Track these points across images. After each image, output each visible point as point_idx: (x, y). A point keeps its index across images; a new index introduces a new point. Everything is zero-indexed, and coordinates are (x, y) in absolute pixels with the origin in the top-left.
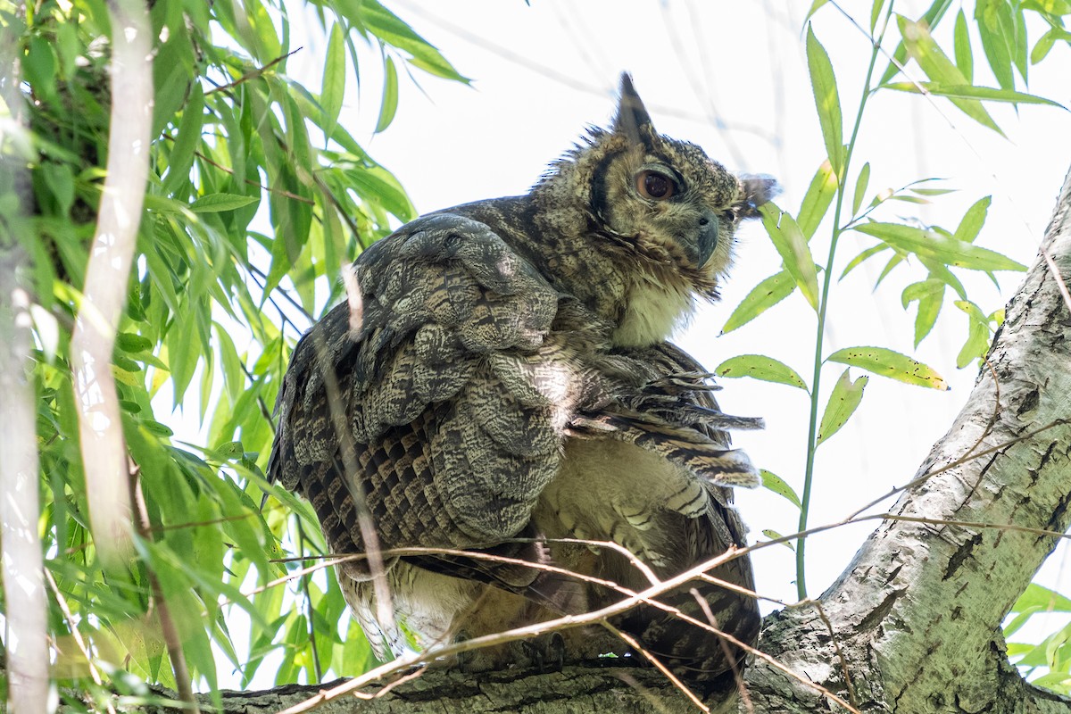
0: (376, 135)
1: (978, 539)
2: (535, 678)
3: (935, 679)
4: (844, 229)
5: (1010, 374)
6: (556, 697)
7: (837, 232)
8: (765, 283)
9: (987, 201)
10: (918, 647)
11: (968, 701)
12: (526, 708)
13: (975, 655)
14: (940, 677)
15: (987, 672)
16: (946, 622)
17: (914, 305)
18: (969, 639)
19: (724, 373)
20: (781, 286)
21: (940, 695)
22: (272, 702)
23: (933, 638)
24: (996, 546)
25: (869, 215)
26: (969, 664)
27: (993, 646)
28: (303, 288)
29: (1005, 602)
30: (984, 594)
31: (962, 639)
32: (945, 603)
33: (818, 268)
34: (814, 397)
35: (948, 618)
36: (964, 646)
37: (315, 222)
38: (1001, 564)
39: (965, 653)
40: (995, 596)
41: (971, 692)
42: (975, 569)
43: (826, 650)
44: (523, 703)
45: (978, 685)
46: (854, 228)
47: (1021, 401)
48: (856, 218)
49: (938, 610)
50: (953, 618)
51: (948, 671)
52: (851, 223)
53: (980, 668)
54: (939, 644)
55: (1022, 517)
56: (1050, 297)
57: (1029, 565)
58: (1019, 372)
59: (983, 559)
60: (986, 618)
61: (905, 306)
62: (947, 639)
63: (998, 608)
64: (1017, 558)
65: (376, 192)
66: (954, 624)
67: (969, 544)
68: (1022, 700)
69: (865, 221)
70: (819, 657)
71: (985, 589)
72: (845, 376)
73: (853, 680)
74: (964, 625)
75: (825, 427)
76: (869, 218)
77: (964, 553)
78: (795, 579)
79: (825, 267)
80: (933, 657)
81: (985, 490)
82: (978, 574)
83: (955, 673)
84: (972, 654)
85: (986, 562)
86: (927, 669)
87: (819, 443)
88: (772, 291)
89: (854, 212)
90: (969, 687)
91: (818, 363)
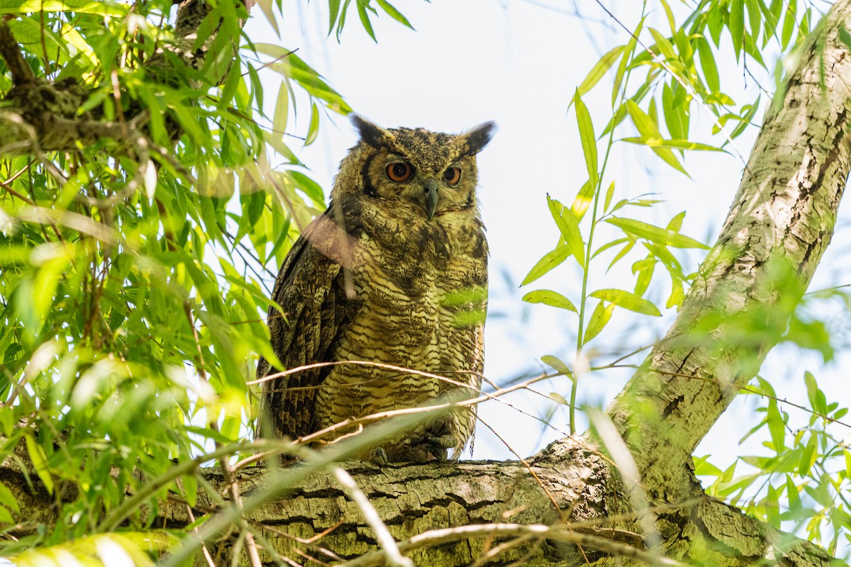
0: (305, 148)
1: (682, 398)
2: (414, 467)
3: (653, 481)
4: (599, 220)
6: (427, 478)
7: (594, 223)
8: (549, 255)
9: (683, 214)
10: (644, 461)
11: (672, 497)
12: (409, 483)
13: (677, 469)
14: (656, 480)
15: (683, 481)
16: (660, 447)
17: (638, 273)
18: (674, 458)
19: (528, 300)
20: (558, 256)
21: (656, 492)
22: (256, 472)
23: (653, 456)
24: (692, 403)
25: (613, 213)
26: (673, 474)
27: (687, 466)
28: (259, 248)
29: (696, 438)
30: (684, 432)
31: (670, 458)
32: (660, 436)
33: (583, 242)
34: (581, 317)
35: (662, 445)
36: (671, 463)
37: (266, 209)
38: (694, 414)
39: (672, 467)
40: (691, 433)
41: (674, 492)
42: (679, 416)
43: (588, 460)
44: (407, 480)
45: (678, 488)
46: (605, 220)
48: (605, 214)
49: (656, 440)
50: (665, 445)
51: (661, 477)
52: (603, 218)
53: (679, 478)
54: (656, 460)
55: (708, 387)
57: (711, 417)
59: (684, 411)
60: (685, 446)
61: (634, 274)
62: (661, 457)
63: (692, 441)
64: (704, 412)
65: (305, 184)
66: (666, 449)
67: (676, 401)
69: (611, 216)
70: (584, 464)
71: (685, 428)
72: (600, 305)
73: (604, 478)
74: (672, 450)
75: (588, 334)
76: (614, 215)
77: (673, 407)
78: (569, 423)
79: (588, 242)
80: (652, 468)
81: (687, 370)
82: (681, 420)
83: (665, 479)
84: (675, 469)
85: (686, 412)
86: (649, 475)
87: (584, 343)
88: (555, 259)
89: (605, 211)
90: (673, 489)
91: (584, 298)
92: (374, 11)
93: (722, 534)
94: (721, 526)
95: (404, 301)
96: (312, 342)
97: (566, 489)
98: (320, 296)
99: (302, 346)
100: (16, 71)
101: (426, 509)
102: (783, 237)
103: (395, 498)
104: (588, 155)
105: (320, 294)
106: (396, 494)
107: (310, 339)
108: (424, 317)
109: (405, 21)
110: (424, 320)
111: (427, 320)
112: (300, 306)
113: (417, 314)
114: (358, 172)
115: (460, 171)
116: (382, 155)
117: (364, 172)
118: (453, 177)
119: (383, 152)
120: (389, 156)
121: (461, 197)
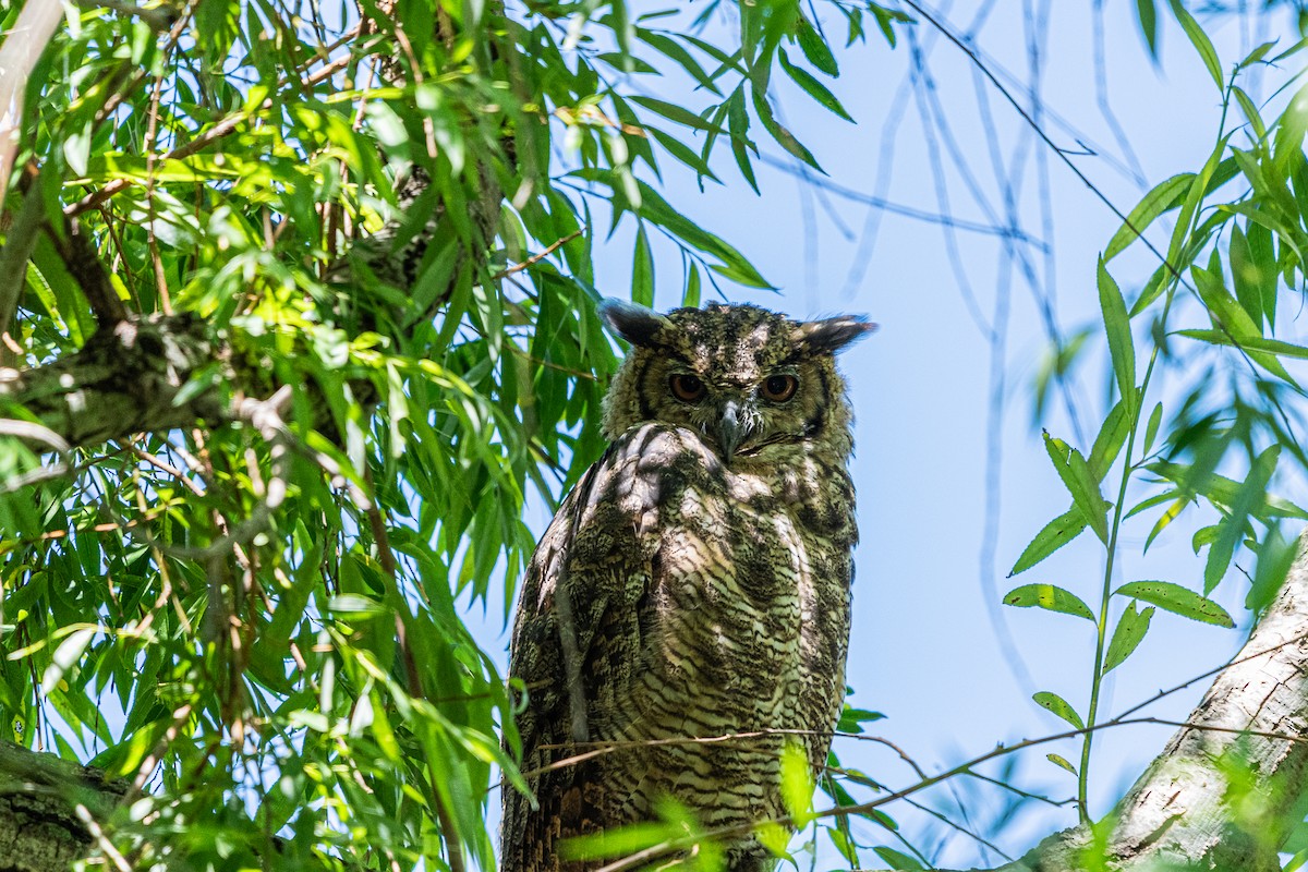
4: (1135, 467)
5: (1294, 607)
7: (1128, 470)
8: (1056, 522)
17: (1206, 549)
19: (1014, 601)
20: (1070, 526)
33: (1108, 505)
34: (1101, 629)
46: (1145, 467)
48: (1146, 457)
52: (1142, 462)
61: (1196, 551)
72: (1132, 607)
75: (1110, 657)
79: (1116, 503)
81: (1265, 719)
87: (1104, 673)
88: (1061, 531)
91: (1106, 596)
95: (746, 614)
96: (627, 664)
98: (636, 588)
99: (606, 674)
100: (101, 305)
105: (635, 583)
107: (623, 661)
108: (771, 647)
110: (770, 652)
111: (775, 651)
112: (600, 606)
113: (763, 640)
114: (634, 387)
115: (794, 379)
116: (661, 360)
117: (640, 388)
118: (783, 389)
119: (661, 356)
120: (671, 362)
121: (793, 421)
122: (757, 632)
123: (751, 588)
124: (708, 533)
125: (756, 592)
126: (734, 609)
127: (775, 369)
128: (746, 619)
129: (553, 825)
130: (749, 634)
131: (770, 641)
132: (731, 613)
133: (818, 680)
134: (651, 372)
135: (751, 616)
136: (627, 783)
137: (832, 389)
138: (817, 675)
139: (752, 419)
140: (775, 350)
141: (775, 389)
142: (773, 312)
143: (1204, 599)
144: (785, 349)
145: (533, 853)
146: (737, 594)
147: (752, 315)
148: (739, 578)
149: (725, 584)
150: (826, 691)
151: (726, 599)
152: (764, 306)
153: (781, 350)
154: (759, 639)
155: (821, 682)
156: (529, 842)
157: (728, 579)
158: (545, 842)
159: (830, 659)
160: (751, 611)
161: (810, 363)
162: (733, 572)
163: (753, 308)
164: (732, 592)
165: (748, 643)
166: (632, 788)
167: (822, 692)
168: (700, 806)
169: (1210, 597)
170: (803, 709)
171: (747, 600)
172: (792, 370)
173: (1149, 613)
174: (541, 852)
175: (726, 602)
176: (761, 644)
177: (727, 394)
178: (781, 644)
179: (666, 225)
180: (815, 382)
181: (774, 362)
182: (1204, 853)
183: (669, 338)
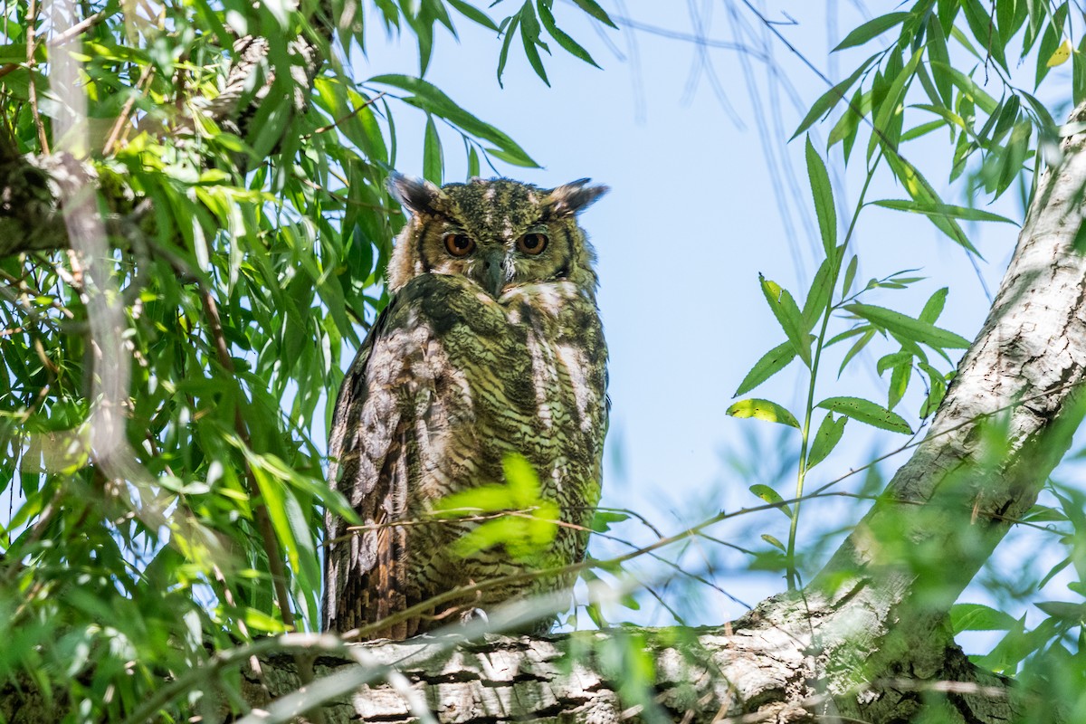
4: (835, 307)
5: (959, 412)
7: (829, 310)
8: (771, 353)
9: (945, 291)
11: (920, 669)
13: (927, 633)
15: (936, 648)
17: (888, 373)
19: (734, 413)
20: (783, 356)
21: (898, 664)
25: (856, 298)
26: (922, 639)
33: (813, 338)
39: (919, 630)
41: (923, 663)
43: (807, 624)
45: (930, 658)
46: (843, 307)
47: (967, 433)
48: (845, 300)
52: (841, 304)
53: (931, 644)
56: (992, 354)
58: (966, 411)
61: (880, 373)
68: (965, 673)
69: (852, 302)
70: (802, 629)
72: (829, 416)
73: (828, 648)
75: (812, 457)
76: (856, 301)
79: (819, 336)
83: (911, 646)
84: (924, 632)
87: (807, 469)
88: (777, 360)
89: (844, 296)
90: (922, 658)
91: (810, 409)
92: (545, 46)
93: (992, 717)
94: (989, 705)
97: (776, 664)
98: (423, 401)
101: (589, 695)
102: (1066, 323)
103: (548, 681)
104: (823, 221)
105: (423, 398)
106: (549, 676)
107: (414, 461)
109: (585, 56)
112: (394, 418)
114: (415, 248)
115: (545, 237)
116: (437, 225)
117: (420, 249)
118: (535, 244)
119: (436, 221)
120: (446, 225)
121: (545, 269)
122: (525, 433)
123: (519, 400)
124: (479, 358)
125: (523, 403)
126: (503, 416)
127: (530, 228)
128: (514, 423)
129: (362, 598)
130: (518, 435)
131: (537, 439)
132: (501, 419)
133: (576, 466)
134: (429, 235)
135: (520, 422)
136: (422, 558)
137: (576, 244)
138: (575, 463)
139: (513, 266)
140: (529, 213)
141: (529, 244)
142: (525, 183)
143: (888, 412)
144: (537, 212)
145: (345, 621)
146: (504, 404)
147: (508, 186)
148: (507, 393)
149: (494, 396)
150: (584, 477)
151: (496, 407)
152: (517, 179)
153: (534, 212)
154: (527, 438)
155: (579, 468)
156: (342, 613)
157: (496, 392)
158: (355, 611)
159: (587, 452)
160: (517, 417)
161: (558, 224)
162: (502, 389)
163: (510, 181)
164: (500, 402)
165: (518, 442)
166: (425, 563)
167: (580, 477)
168: (484, 575)
169: (893, 411)
170: (564, 489)
171: (515, 409)
172: (543, 230)
173: (843, 422)
174: (353, 619)
175: (495, 410)
176: (529, 442)
177: (492, 248)
178: (547, 441)
179: (449, 118)
180: (562, 239)
181: (528, 222)
182: (888, 609)
183: (444, 206)
